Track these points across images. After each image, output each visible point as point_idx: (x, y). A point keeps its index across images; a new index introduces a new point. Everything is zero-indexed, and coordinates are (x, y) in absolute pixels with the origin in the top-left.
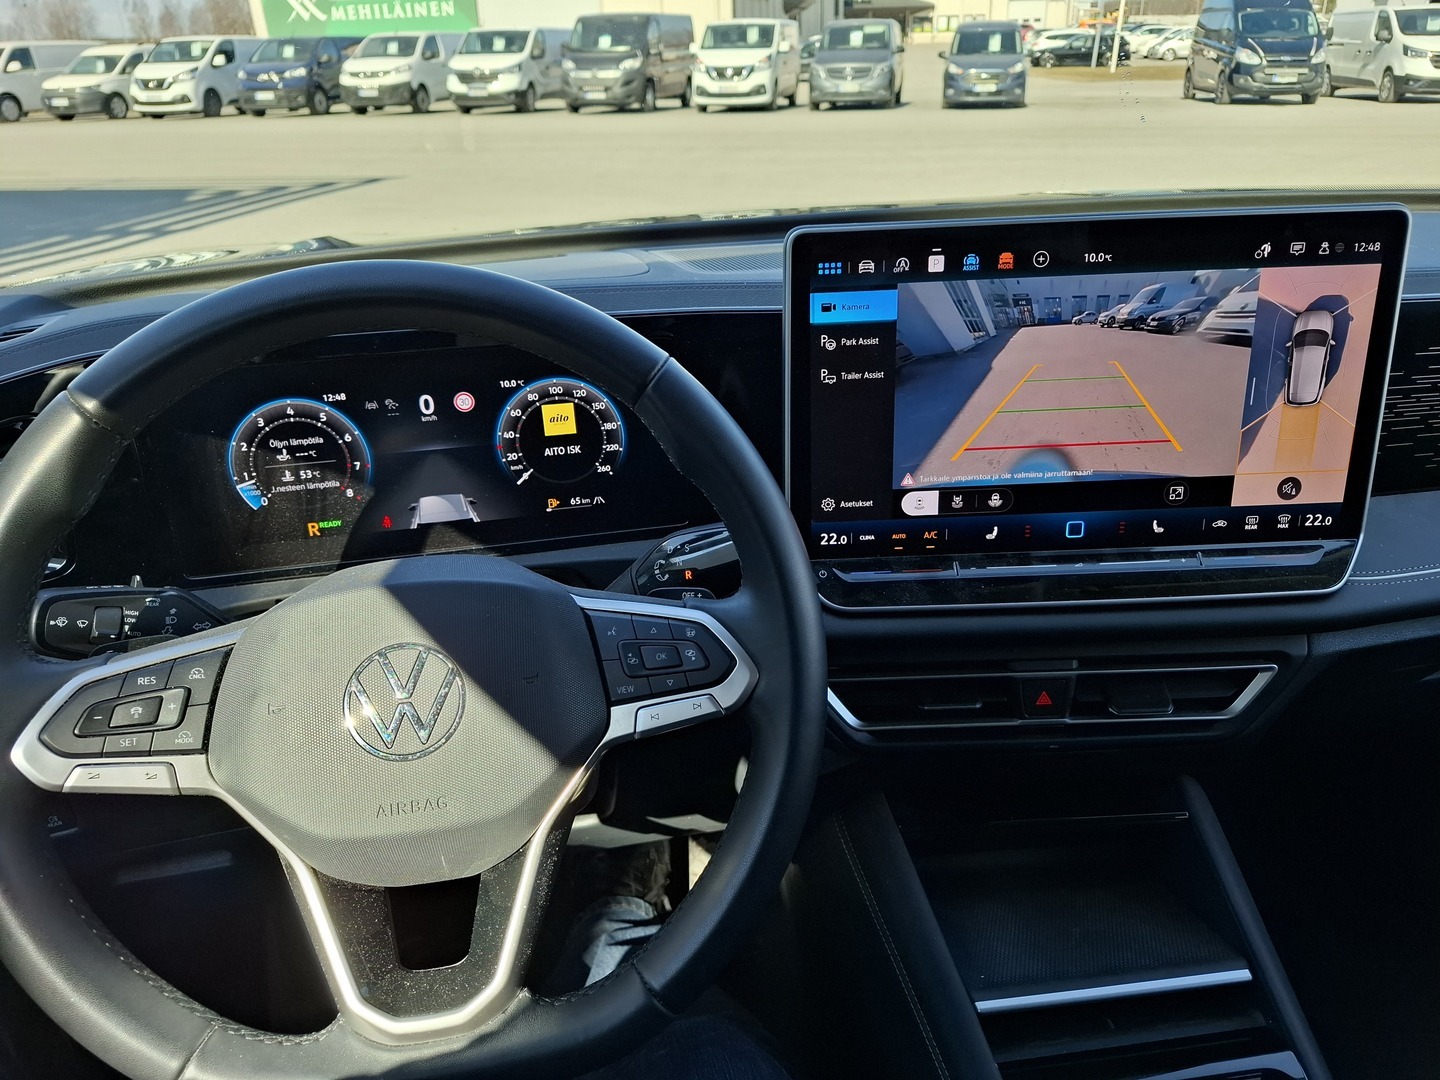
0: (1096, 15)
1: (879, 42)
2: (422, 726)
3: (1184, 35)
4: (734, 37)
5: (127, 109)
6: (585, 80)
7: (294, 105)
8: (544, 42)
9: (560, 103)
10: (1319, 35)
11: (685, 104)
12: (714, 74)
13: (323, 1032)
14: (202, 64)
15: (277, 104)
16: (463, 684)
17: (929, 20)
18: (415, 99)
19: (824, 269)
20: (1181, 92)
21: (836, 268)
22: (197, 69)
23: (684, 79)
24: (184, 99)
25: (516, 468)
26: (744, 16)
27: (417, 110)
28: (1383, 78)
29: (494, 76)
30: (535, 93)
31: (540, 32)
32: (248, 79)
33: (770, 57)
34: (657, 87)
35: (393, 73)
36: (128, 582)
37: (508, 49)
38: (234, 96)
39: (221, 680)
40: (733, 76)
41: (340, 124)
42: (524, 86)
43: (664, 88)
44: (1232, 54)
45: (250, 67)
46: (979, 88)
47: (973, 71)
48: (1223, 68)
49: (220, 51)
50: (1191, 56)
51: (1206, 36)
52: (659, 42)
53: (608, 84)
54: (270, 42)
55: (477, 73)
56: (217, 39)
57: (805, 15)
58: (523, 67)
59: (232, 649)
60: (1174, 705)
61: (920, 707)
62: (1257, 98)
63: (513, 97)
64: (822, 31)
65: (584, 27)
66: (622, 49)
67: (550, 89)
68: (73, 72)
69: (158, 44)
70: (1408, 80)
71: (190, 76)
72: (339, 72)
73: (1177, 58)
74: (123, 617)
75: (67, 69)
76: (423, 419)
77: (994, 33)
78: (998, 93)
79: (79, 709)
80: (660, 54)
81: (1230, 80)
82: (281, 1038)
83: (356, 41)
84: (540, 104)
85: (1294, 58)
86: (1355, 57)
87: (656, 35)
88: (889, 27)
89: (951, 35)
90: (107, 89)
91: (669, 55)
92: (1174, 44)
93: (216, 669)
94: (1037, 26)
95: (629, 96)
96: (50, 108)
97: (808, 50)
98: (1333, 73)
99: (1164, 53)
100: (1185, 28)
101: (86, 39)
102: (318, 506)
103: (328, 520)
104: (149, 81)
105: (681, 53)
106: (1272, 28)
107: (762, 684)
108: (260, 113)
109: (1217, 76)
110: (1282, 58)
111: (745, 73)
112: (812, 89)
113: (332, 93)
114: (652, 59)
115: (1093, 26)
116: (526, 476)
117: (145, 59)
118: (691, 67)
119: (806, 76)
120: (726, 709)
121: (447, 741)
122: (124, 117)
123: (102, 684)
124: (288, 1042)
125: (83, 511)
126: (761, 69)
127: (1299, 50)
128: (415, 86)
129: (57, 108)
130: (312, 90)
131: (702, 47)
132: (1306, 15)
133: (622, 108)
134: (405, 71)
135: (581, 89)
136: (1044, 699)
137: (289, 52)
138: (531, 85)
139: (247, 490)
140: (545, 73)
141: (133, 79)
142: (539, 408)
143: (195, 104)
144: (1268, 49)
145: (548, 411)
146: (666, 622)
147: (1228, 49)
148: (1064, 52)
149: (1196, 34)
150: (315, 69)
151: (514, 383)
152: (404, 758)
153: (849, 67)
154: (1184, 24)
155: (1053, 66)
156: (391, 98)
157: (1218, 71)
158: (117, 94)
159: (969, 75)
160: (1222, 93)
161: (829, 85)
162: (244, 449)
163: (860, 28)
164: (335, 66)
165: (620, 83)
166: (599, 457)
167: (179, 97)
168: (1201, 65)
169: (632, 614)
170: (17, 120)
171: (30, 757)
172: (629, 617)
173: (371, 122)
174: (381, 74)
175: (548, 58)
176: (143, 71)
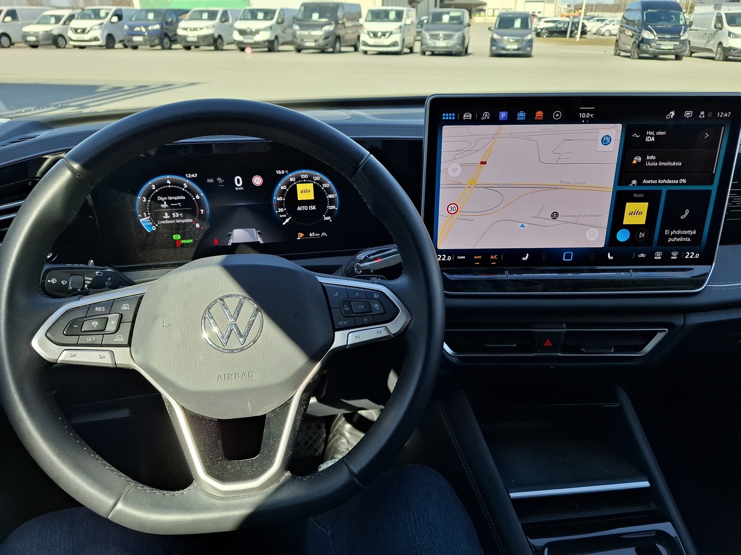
0: (570, 11)
1: (458, 21)
2: (241, 336)
3: (615, 23)
4: (383, 16)
5: (66, 43)
6: (305, 36)
7: (153, 44)
8: (284, 15)
9: (291, 48)
10: (685, 25)
11: (356, 50)
12: (372, 35)
13: (185, 490)
14: (105, 21)
15: (144, 43)
16: (262, 316)
17: (484, 10)
18: (216, 42)
19: (446, 116)
20: (613, 52)
21: (452, 116)
22: (103, 23)
23: (356, 37)
24: (96, 39)
25: (283, 216)
26: (388, 5)
27: (217, 49)
28: (718, 48)
29: (257, 32)
30: (278, 42)
31: (282, 10)
32: (129, 30)
33: (401, 27)
34: (342, 40)
35: (205, 29)
36: (87, 263)
37: (265, 19)
38: (122, 38)
39: (138, 310)
40: (381, 36)
41: (177, 54)
42: (273, 38)
43: (346, 41)
44: (640, 33)
45: (131, 23)
46: (508, 47)
47: (506, 38)
48: (635, 40)
49: (115, 14)
50: (619, 34)
51: (627, 24)
52: (343, 17)
53: (317, 38)
54: (141, 10)
55: (249, 30)
56: (114, 8)
57: (419, 6)
58: (273, 28)
59: (143, 296)
60: (614, 348)
61: (485, 345)
62: (652, 56)
63: (267, 43)
64: (428, 15)
65: (304, 8)
66: (324, 20)
67: (286, 40)
68: (38, 23)
69: (83, 10)
70: (731, 49)
71: (99, 27)
72: (177, 27)
73: (611, 35)
74: (84, 280)
75: (35, 21)
76: (236, 189)
77: (517, 18)
78: (518, 49)
79: (65, 322)
80: (344, 24)
81: (638, 46)
82: (164, 492)
83: (186, 12)
84: (281, 48)
85: (672, 37)
86: (703, 37)
87: (342, 13)
88: (463, 13)
89: (495, 18)
90: (55, 32)
91: (348, 24)
92: (610, 27)
93: (135, 305)
94: (539, 15)
95: (327, 45)
96: (26, 41)
97: (421, 23)
98: (691, 45)
99: (604, 32)
100: (616, 19)
101: (45, 6)
102: (182, 231)
103: (186, 239)
104: (78, 29)
105: (355, 23)
106: (661, 20)
107: (413, 322)
108: (135, 48)
109: (631, 44)
110: (666, 36)
111: (387, 35)
112: (422, 45)
113: (173, 38)
114: (339, 26)
115: (568, 17)
116: (287, 220)
117: (76, 17)
118: (360, 31)
119: (419, 38)
120: (394, 334)
121: (254, 344)
122: (64, 48)
123: (77, 310)
124: (168, 494)
125: (70, 221)
126: (396, 33)
127: (675, 32)
128: (216, 36)
129: (30, 41)
130: (163, 36)
131: (366, 21)
132: (679, 14)
133: (323, 51)
134: (211, 28)
135: (302, 40)
136: (548, 343)
137: (151, 16)
138: (276, 37)
139: (145, 221)
140: (284, 31)
141: (69, 28)
142: (296, 186)
143: (102, 42)
144: (659, 31)
145: (300, 187)
146: (364, 290)
147: (638, 31)
148: (553, 30)
149: (622, 22)
150: (165, 26)
151: (283, 172)
152: (232, 351)
153: (441, 33)
154: (615, 17)
155: (547, 37)
156: (203, 42)
157: (632, 42)
158: (61, 36)
159: (504, 39)
160: (634, 53)
161: (431, 42)
162: (145, 201)
163: (448, 13)
164: (175, 25)
165: (322, 38)
166: (325, 212)
167: (93, 38)
168: (623, 38)
169: (346, 286)
170: (9, 47)
171: (41, 344)
172: (345, 287)
173: (193, 54)
174: (199, 29)
175: (285, 24)
176: (75, 24)
